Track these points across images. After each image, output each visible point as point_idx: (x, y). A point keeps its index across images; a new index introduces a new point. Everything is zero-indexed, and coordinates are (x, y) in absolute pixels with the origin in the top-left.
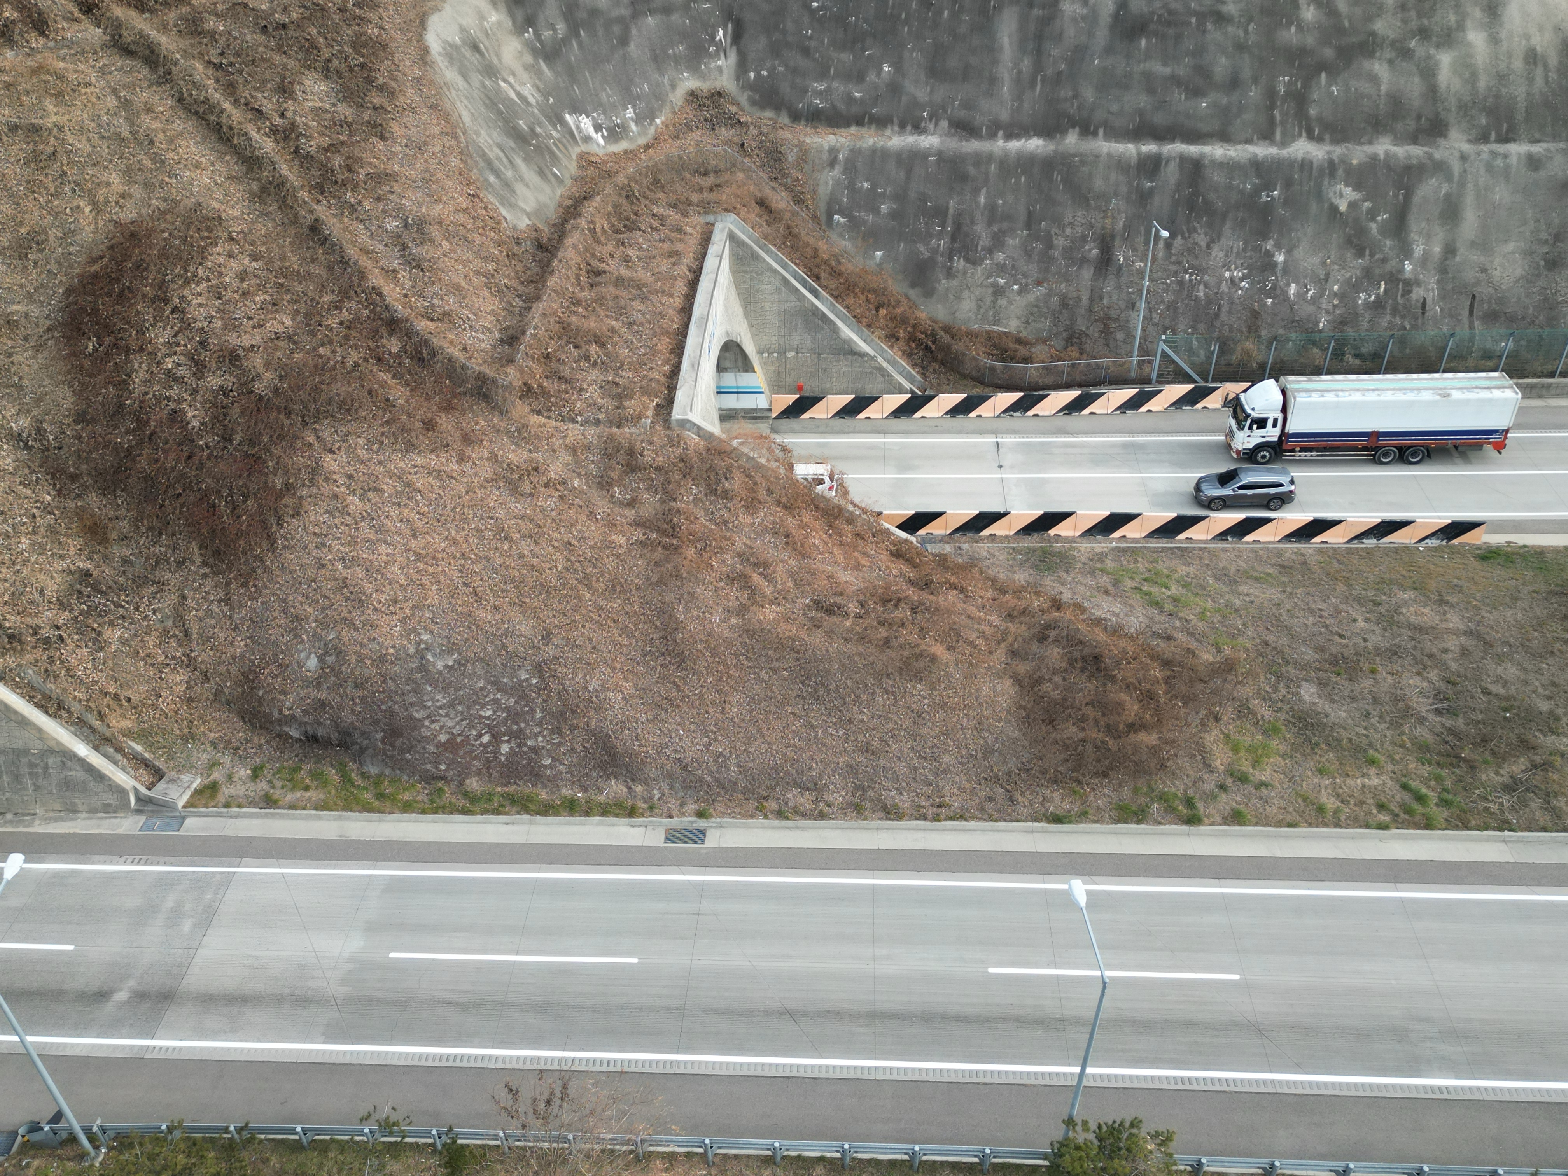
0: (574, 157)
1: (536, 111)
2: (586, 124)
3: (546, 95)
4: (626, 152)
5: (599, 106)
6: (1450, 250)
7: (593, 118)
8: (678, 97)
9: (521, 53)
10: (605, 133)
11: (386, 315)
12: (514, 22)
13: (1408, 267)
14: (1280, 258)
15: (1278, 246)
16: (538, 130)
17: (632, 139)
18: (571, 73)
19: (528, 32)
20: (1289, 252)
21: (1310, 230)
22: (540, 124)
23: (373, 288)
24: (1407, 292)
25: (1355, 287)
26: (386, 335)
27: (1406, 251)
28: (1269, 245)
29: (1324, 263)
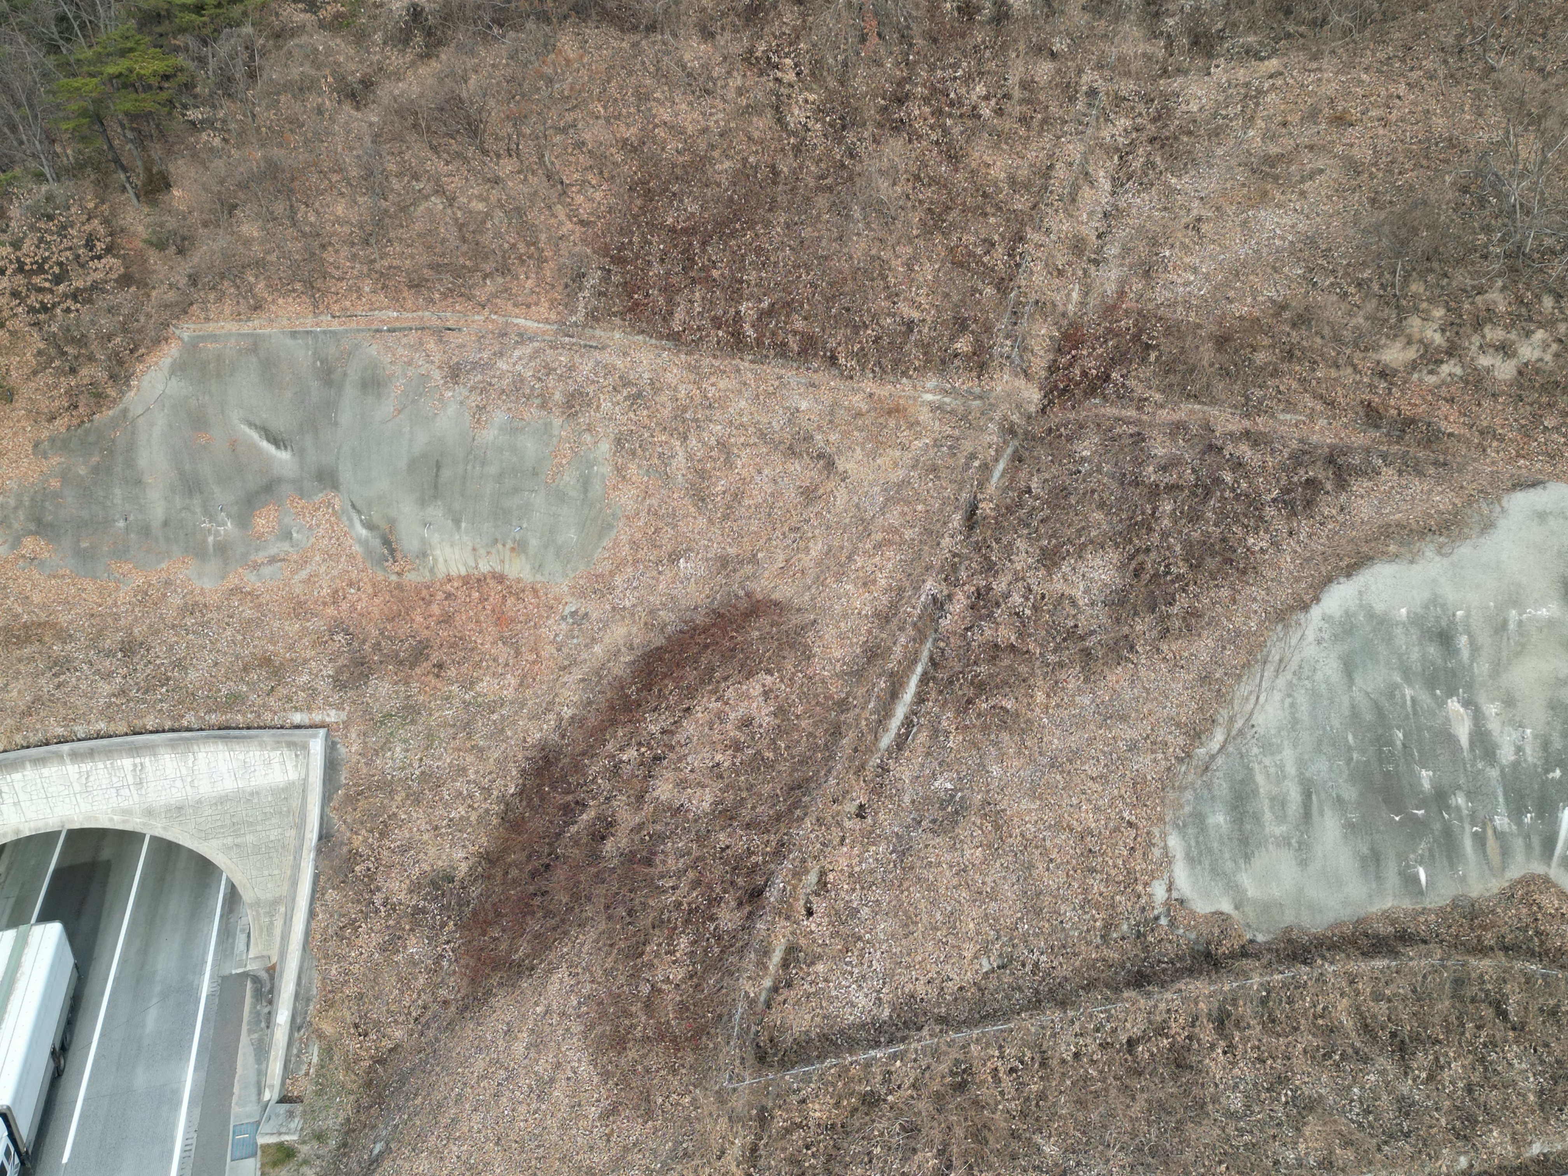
0: (1508, 875)
3: (1553, 761)
22: (1476, 795)
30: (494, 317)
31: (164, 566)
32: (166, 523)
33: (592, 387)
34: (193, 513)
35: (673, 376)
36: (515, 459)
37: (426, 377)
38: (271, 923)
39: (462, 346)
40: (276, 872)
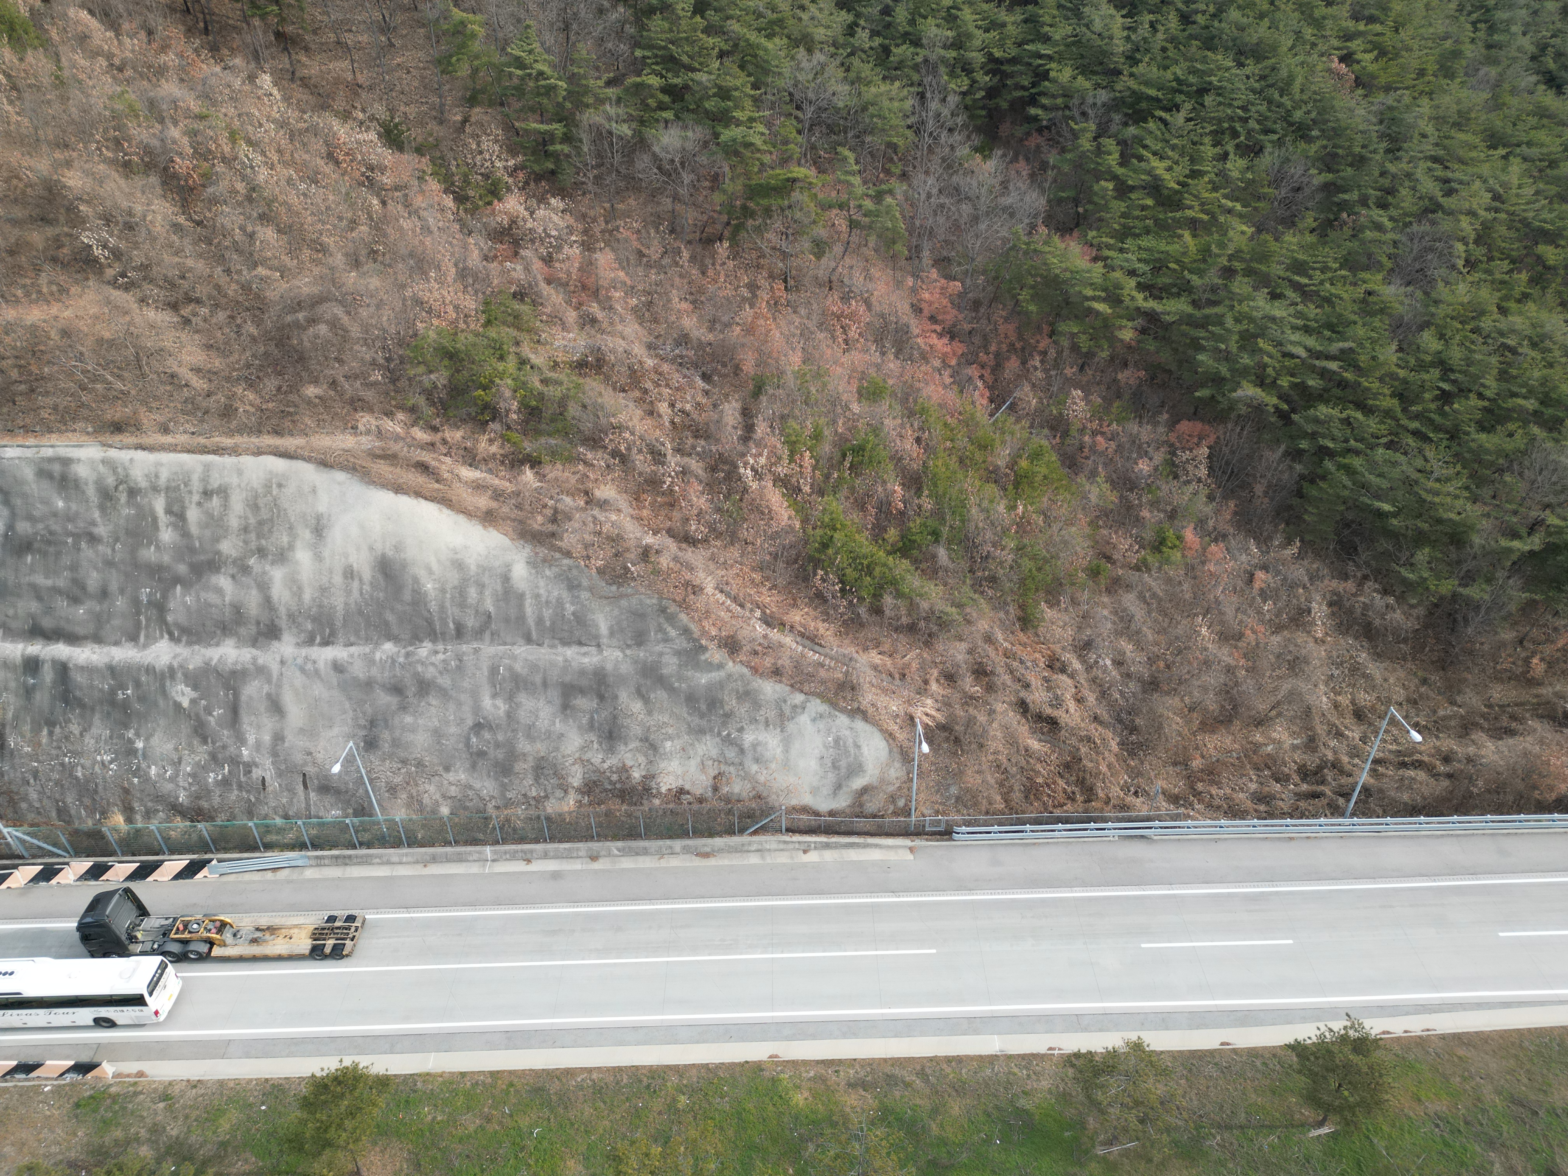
6: (278, 738)
13: (245, 752)
14: (140, 745)
15: (138, 735)
20: (147, 739)
21: (162, 722)
24: (248, 772)
25: (205, 768)
27: (241, 740)
28: (131, 734)
29: (176, 749)
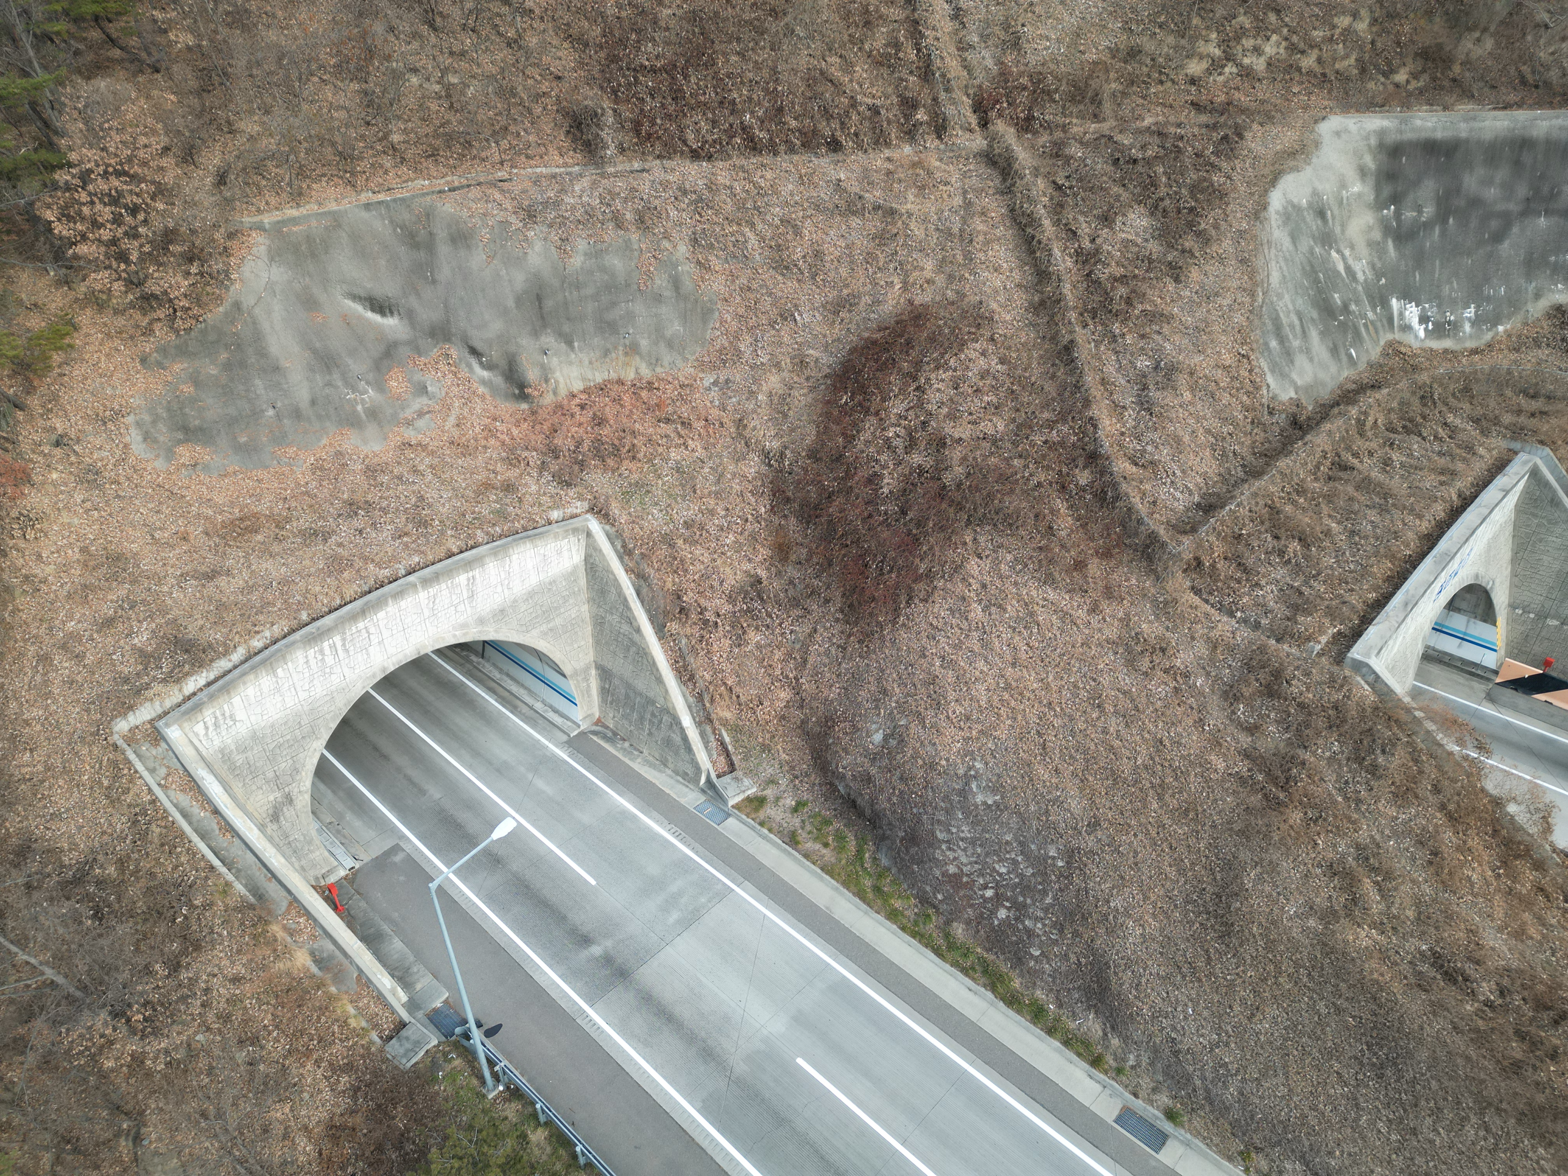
0: (1382, 343)
1: (1360, 288)
2: (1412, 313)
3: (1379, 275)
4: (1446, 351)
5: (1437, 298)
7: (1424, 308)
8: (1538, 308)
9: (1370, 228)
10: (1430, 326)
11: (1090, 447)
12: (1377, 197)
16: (1353, 307)
17: (1460, 340)
18: (1420, 260)
19: (1388, 209)
22: (1358, 302)
23: (1091, 418)
26: (1081, 465)
30: (515, 171)
31: (325, 441)
32: (313, 402)
33: (657, 202)
34: (336, 387)
35: (723, 178)
36: (606, 277)
37: (505, 224)
38: (588, 686)
39: (524, 191)
40: (582, 643)
